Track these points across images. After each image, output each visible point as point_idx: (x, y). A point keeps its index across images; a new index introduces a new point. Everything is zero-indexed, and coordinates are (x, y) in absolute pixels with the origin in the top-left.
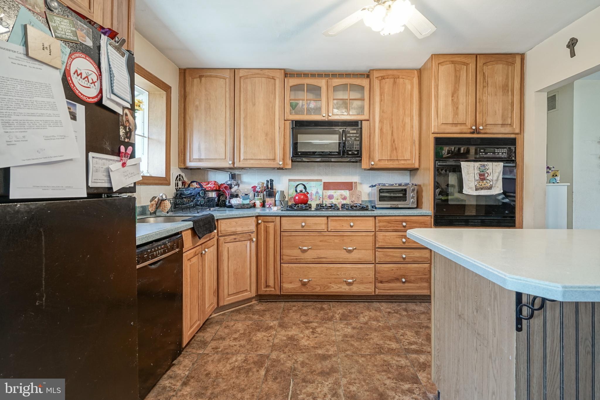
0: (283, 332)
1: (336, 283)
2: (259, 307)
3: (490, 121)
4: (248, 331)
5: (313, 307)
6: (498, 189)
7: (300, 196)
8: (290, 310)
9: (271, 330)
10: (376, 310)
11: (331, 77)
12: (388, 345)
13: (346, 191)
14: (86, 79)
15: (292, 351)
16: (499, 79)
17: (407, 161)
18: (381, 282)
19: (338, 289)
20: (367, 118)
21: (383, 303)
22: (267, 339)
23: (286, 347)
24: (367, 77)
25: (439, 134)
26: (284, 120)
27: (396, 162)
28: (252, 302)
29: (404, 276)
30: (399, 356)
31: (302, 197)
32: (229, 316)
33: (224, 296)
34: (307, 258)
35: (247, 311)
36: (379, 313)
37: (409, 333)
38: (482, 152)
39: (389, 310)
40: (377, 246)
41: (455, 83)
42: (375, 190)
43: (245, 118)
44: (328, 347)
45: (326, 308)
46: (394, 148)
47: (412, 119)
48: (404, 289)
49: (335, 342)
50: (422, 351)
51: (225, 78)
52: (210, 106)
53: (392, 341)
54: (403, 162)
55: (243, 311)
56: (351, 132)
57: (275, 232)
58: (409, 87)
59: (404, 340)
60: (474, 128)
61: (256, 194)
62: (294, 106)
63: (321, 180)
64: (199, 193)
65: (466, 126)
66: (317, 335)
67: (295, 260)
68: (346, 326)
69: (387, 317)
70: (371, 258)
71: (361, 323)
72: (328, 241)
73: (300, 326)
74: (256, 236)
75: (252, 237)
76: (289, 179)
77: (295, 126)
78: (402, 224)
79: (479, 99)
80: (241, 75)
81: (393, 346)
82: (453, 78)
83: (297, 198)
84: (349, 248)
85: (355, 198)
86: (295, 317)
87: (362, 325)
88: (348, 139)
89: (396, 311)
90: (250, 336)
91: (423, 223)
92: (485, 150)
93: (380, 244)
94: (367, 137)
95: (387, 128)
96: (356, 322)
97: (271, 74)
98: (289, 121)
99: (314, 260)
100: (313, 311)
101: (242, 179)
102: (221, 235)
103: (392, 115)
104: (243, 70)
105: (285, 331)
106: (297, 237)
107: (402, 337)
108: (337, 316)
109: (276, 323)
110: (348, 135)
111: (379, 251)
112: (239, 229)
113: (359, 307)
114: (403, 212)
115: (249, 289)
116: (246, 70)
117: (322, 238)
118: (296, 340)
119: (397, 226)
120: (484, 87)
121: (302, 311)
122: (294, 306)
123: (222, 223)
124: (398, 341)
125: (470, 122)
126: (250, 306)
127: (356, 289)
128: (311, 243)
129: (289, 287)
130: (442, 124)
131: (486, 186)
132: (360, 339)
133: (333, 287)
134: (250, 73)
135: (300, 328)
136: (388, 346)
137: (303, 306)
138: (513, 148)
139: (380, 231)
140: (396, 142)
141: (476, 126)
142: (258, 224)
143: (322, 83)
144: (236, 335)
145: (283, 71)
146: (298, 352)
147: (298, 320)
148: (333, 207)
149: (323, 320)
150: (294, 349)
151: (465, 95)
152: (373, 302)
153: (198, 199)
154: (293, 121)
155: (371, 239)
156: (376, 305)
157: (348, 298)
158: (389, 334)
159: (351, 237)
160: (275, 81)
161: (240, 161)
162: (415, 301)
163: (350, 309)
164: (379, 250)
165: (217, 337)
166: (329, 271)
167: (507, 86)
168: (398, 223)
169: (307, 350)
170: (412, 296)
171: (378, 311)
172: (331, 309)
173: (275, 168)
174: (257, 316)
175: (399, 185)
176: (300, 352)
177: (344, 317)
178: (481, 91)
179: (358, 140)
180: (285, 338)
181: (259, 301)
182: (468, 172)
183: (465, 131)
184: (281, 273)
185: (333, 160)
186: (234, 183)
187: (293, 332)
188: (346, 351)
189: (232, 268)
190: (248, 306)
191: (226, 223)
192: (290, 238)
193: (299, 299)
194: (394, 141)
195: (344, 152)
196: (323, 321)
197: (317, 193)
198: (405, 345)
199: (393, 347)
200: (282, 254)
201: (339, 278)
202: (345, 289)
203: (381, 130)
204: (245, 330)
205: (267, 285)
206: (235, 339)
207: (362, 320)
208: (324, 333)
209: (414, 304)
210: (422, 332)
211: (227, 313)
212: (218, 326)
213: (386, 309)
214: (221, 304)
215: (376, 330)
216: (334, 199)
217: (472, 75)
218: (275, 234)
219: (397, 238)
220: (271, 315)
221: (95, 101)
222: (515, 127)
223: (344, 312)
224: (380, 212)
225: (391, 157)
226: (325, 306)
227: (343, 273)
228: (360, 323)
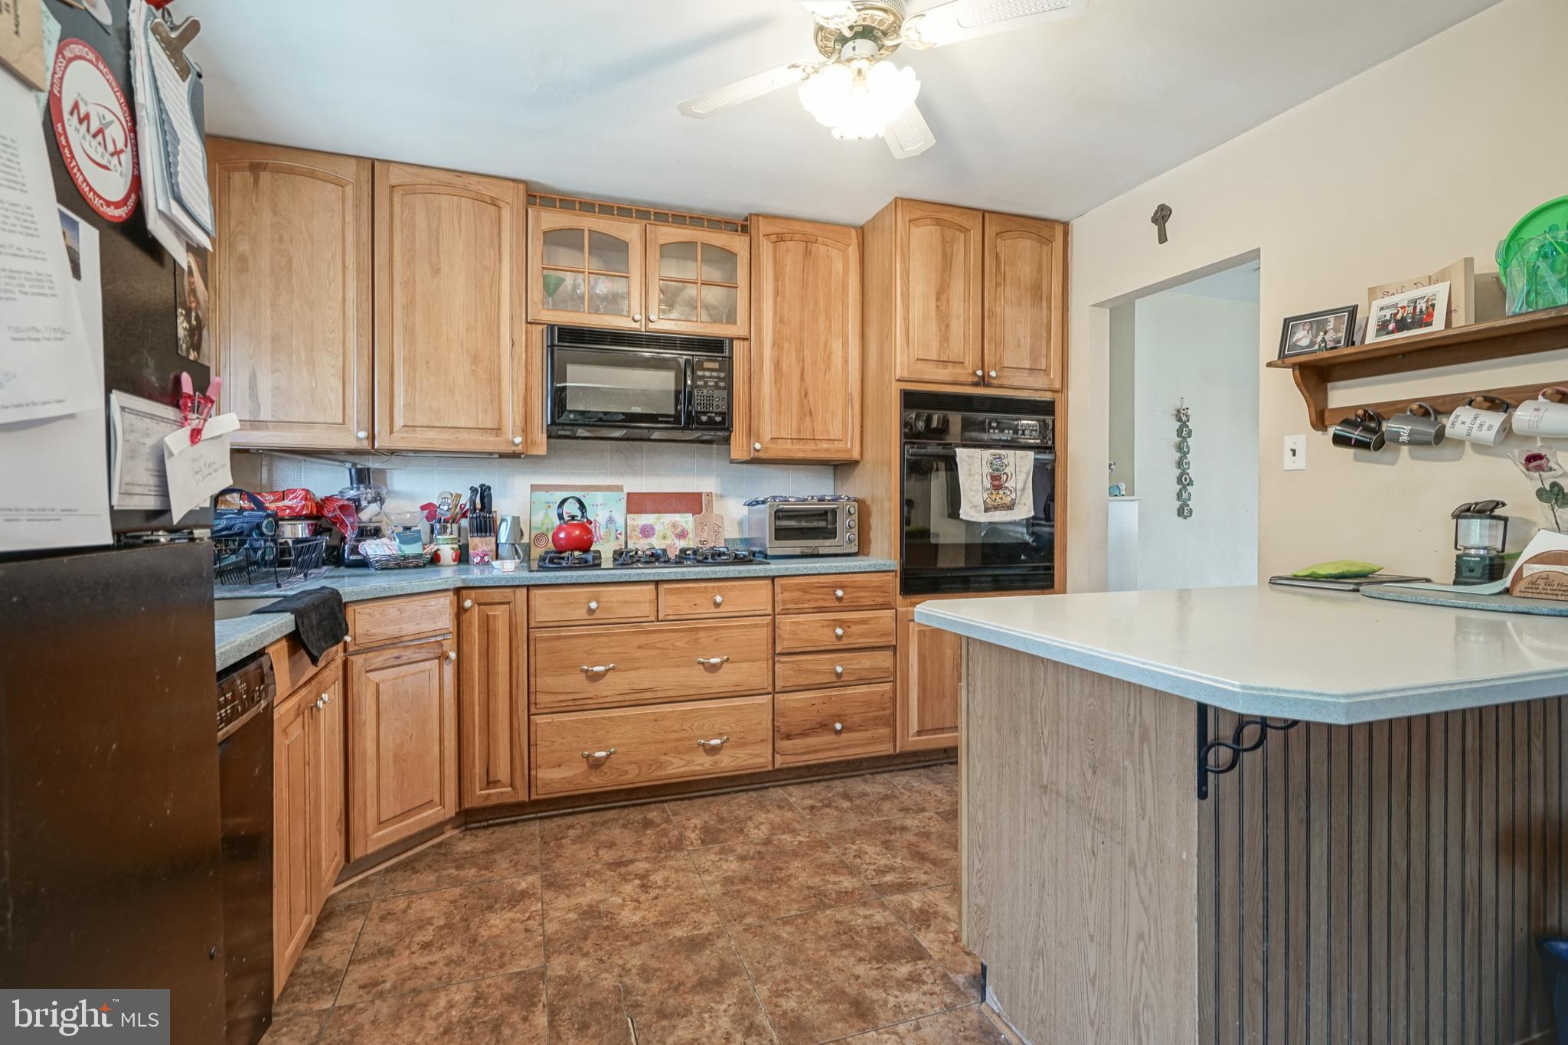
0: (562, 902)
1: (680, 753)
2: (467, 845)
3: (1009, 360)
4: (458, 917)
5: (621, 822)
6: (1025, 510)
7: (570, 530)
8: (562, 838)
9: (527, 902)
10: (780, 807)
11: (655, 220)
12: (835, 883)
13: (686, 515)
14: (100, 138)
15: (604, 946)
16: (1025, 270)
17: (835, 442)
18: (788, 737)
19: (684, 766)
20: (744, 333)
21: (791, 789)
22: (522, 927)
23: (585, 939)
24: (742, 231)
25: (909, 383)
26: (527, 322)
27: (811, 446)
28: (443, 833)
29: (838, 717)
30: (865, 904)
31: (577, 532)
32: (383, 884)
33: (366, 828)
34: (604, 694)
35: (438, 862)
36: (790, 813)
37: (870, 848)
38: (993, 428)
39: (810, 802)
40: (778, 650)
41: (944, 270)
42: (764, 513)
43: (409, 307)
44: (694, 916)
45: (658, 820)
46: (807, 412)
47: (845, 345)
48: (838, 748)
49: (707, 901)
50: (910, 883)
51: (339, 183)
52: (290, 261)
53: (841, 874)
54: (825, 445)
55: (423, 864)
56: (707, 365)
57: (514, 633)
58: (839, 266)
59: (865, 866)
60: (980, 373)
61: (438, 526)
62: (552, 287)
63: (620, 488)
64: (258, 526)
65: (965, 368)
66: (657, 891)
67: (571, 703)
68: (723, 856)
69: (811, 819)
70: (762, 680)
71: (757, 844)
72: (658, 645)
73: (604, 877)
74: (456, 645)
75: (445, 648)
76: (532, 485)
77: (559, 341)
78: (835, 594)
79: (989, 311)
80: (394, 181)
81: (846, 884)
82: (940, 257)
83: (562, 535)
84: (713, 661)
85: (709, 534)
86: (582, 855)
87: (758, 848)
88: (700, 383)
89: (825, 802)
90: (468, 928)
91: (878, 589)
92: (998, 423)
93: (786, 644)
94: (743, 381)
95: (789, 361)
96: (743, 843)
97: (489, 190)
98: (541, 327)
99: (621, 698)
100: (626, 831)
101: (389, 482)
102: (356, 648)
103: (802, 331)
104: (402, 167)
105: (568, 896)
106: (573, 641)
107: (858, 860)
108: (693, 836)
109: (533, 879)
110: (700, 373)
111: (783, 663)
112: (409, 628)
113: (740, 806)
114: (837, 564)
115: (437, 799)
116: (409, 169)
117: (642, 639)
118: (607, 916)
119: (823, 599)
120: (997, 284)
121: (597, 837)
122: (571, 827)
123: (359, 613)
124: (853, 871)
125: (971, 359)
126: (440, 844)
127: (729, 762)
128: (613, 653)
129: (554, 777)
130: (918, 359)
131: (1003, 502)
132: (766, 881)
133: (672, 764)
134: (423, 180)
135: (605, 881)
136: (836, 887)
137: (594, 824)
138: (1048, 419)
139: (785, 612)
140: (810, 396)
141: (983, 368)
142: (460, 612)
143: (630, 231)
144: (424, 933)
145: (521, 186)
146: (622, 946)
147: (594, 862)
148: (655, 558)
149: (659, 850)
150: (606, 938)
151: (962, 299)
152: (767, 788)
153: (256, 545)
154: (551, 327)
155: (764, 633)
156: (777, 793)
157: (706, 788)
158: (828, 858)
159: (715, 633)
160: (499, 213)
161: (391, 432)
162: (862, 772)
163: (718, 814)
164: (784, 659)
165: (364, 950)
166: (662, 723)
167: (1039, 287)
168: (825, 590)
169: (644, 935)
170: (854, 761)
171: (787, 808)
172: (671, 821)
173: (491, 454)
174: (473, 871)
175: (819, 500)
176: (627, 943)
177: (709, 836)
178: (993, 293)
179: (724, 388)
180: (573, 916)
181: (464, 828)
182: (970, 470)
183: (962, 379)
184: (532, 742)
185: (656, 435)
186: (369, 495)
187: (591, 894)
188: (742, 917)
189: (388, 742)
190: (433, 846)
191: (369, 614)
192: (556, 643)
193: (578, 807)
194: (806, 394)
195: (689, 415)
196: (660, 852)
197: (611, 520)
198: (870, 877)
199: (846, 888)
200: (532, 690)
201: (688, 739)
202: (702, 765)
203: (777, 365)
204: (448, 915)
205: (491, 779)
206: (426, 946)
207: (756, 836)
208: (673, 883)
209: (859, 779)
210: (897, 841)
211: (374, 877)
212: (357, 918)
213: (802, 800)
214: (358, 853)
215: (795, 854)
216: (655, 536)
217: (975, 255)
218: (514, 638)
219: (823, 626)
220: (511, 861)
221: (121, 217)
222: (1054, 376)
223: (705, 822)
224: (786, 566)
225: (799, 432)
226: (653, 814)
227: (696, 724)
228: (752, 842)
